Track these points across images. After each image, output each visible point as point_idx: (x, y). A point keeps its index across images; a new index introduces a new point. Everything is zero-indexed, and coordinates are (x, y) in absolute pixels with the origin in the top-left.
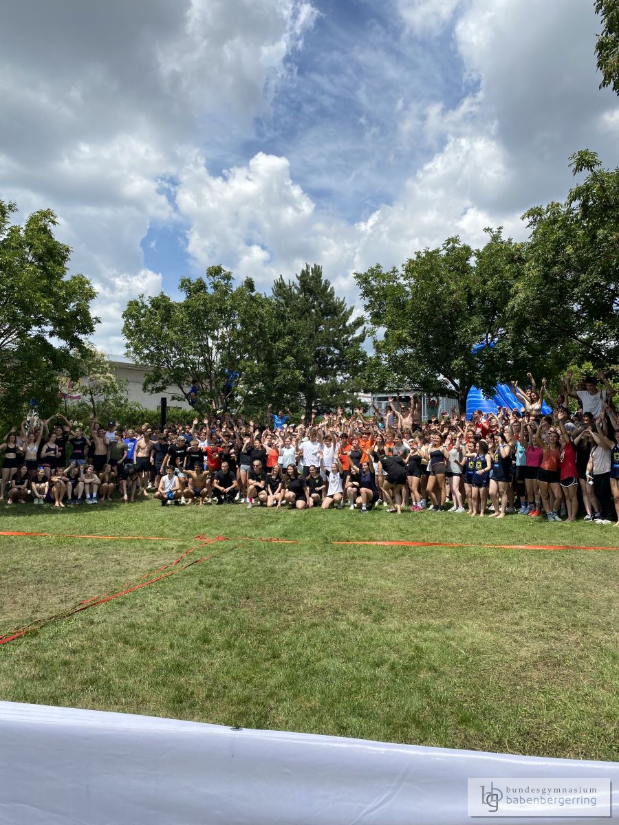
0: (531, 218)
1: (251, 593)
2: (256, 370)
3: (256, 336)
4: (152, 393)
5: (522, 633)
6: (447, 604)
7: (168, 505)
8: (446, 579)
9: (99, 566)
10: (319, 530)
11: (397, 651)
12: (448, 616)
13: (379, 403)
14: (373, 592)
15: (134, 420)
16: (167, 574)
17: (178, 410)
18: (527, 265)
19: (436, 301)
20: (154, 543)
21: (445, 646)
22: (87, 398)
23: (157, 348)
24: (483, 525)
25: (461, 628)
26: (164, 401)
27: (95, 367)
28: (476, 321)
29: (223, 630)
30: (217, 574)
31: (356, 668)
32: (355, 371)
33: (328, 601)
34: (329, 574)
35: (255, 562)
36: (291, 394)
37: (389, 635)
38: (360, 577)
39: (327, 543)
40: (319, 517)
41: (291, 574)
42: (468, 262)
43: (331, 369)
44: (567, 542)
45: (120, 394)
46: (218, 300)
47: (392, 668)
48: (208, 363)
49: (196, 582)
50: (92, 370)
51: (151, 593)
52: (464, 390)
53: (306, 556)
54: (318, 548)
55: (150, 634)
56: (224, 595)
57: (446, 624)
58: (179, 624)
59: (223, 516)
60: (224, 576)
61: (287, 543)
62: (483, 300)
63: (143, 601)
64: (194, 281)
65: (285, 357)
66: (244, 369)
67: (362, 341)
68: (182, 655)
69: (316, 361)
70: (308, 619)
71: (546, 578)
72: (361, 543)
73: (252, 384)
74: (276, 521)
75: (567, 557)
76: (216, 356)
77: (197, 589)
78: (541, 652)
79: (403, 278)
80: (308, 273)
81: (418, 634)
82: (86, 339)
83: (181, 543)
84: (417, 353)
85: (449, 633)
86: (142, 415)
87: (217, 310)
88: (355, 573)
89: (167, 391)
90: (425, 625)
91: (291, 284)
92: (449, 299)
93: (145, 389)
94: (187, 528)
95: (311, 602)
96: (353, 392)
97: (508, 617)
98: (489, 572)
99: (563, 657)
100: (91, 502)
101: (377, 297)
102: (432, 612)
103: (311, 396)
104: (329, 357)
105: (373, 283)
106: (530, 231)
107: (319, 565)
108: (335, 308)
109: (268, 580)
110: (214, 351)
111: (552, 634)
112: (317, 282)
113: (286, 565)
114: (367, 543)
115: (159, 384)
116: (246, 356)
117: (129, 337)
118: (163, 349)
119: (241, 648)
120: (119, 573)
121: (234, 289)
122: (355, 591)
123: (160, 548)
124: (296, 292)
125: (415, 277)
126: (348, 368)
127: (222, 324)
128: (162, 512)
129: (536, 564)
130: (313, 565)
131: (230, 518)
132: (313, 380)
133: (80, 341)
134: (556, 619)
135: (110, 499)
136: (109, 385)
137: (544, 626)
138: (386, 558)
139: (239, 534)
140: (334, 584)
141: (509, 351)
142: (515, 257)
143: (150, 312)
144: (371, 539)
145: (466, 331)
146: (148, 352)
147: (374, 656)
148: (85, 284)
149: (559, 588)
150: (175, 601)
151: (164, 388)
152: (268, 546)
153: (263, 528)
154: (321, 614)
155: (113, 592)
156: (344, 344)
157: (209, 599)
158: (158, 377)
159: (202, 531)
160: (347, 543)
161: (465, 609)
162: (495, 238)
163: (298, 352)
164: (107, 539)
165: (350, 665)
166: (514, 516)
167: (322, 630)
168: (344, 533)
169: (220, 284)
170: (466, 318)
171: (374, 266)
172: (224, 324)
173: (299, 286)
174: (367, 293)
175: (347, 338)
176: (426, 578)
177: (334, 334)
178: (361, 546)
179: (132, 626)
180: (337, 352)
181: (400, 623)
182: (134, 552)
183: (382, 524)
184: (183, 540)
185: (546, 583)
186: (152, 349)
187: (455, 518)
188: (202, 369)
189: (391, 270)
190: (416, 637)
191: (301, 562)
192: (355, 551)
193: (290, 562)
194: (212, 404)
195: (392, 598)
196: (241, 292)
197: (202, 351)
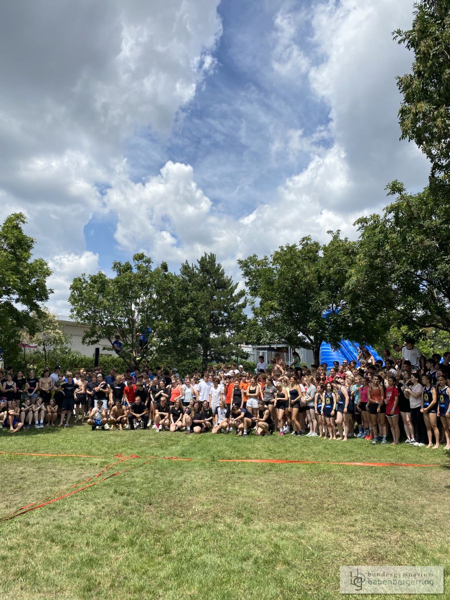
0: (360, 224)
1: (153, 500)
2: (166, 328)
3: (167, 303)
4: (89, 345)
5: (356, 533)
6: (301, 509)
7: (97, 430)
8: (301, 489)
9: (39, 479)
10: (209, 451)
11: (260, 548)
12: (301, 519)
13: (258, 352)
14: (246, 499)
15: (75, 365)
16: (91, 484)
17: (108, 357)
18: (358, 256)
19: (295, 281)
20: (83, 460)
21: (297, 543)
22: (41, 348)
23: (94, 312)
24: (331, 447)
25: (310, 529)
26: (97, 350)
27: (48, 325)
28: (324, 295)
29: (128, 530)
30: (129, 485)
31: (228, 562)
32: (239, 329)
33: (211, 507)
34: (213, 485)
35: (158, 476)
36: (192, 345)
37: (255, 535)
38: (237, 488)
39: (214, 460)
40: (210, 440)
41: (185, 485)
42: (317, 254)
43: (222, 327)
44: (393, 460)
45: (65, 345)
46: (140, 277)
47: (256, 562)
48: (132, 322)
49: (111, 492)
50: (46, 327)
51: (76, 500)
52: (317, 344)
53: (197, 471)
54: (207, 464)
55: (72, 534)
56: (132, 501)
57: (299, 526)
58: (95, 526)
59: (137, 439)
60: (133, 486)
61: (183, 461)
62: (329, 280)
63: (70, 506)
64: (123, 263)
65: (188, 318)
66: (157, 327)
67: (244, 307)
68: (95, 551)
69: (211, 322)
70: (194, 522)
71: (376, 489)
72: (240, 461)
73: (163, 338)
74: (176, 443)
75: (392, 472)
76: (138, 317)
77: (112, 497)
78: (370, 549)
79: (272, 264)
80: (206, 259)
81: (278, 534)
82: (42, 304)
83: (104, 460)
84: (283, 317)
85: (300, 533)
86: (82, 361)
87: (139, 284)
88: (233, 485)
89: (100, 343)
90: (283, 526)
91: (194, 266)
92: (304, 279)
93: (83, 342)
94: (109, 448)
95: (197, 508)
96: (237, 344)
97: (346, 520)
98: (334, 484)
99: (386, 552)
100: (39, 427)
101: (254, 277)
102: (289, 516)
103: (207, 347)
104: (221, 318)
105: (251, 267)
106: (360, 233)
107: (206, 479)
108: (225, 284)
109: (166, 490)
110: (136, 313)
111: (379, 534)
112: (212, 265)
113: (181, 478)
114: (244, 461)
115: (94, 339)
116: (160, 317)
117: (73, 304)
118: (98, 312)
119: (141, 546)
120: (54, 484)
121: (153, 269)
122: (232, 499)
123: (87, 464)
124: (197, 272)
125: (280, 263)
126: (233, 327)
127: (142, 294)
128: (92, 435)
129: (369, 478)
130: (202, 478)
131: (142, 441)
132: (208, 335)
133: (38, 306)
134: (381, 522)
135: (53, 425)
136: (57, 338)
137: (373, 528)
138: (258, 473)
139: (148, 453)
140: (217, 493)
141: (348, 317)
142: (349, 252)
143: (90, 285)
144: (247, 458)
145: (317, 302)
146: (87, 314)
147: (242, 552)
148: (44, 265)
149: (385, 497)
150: (94, 507)
151: (98, 341)
152: (169, 463)
153: (166, 449)
154: (205, 517)
155: (47, 500)
156: (231, 309)
157: (120, 505)
158: (93, 333)
159: (120, 450)
160: (229, 461)
161: (314, 514)
162: (335, 237)
163: (197, 314)
164: (47, 456)
165: (223, 559)
166: (354, 440)
167: (204, 530)
168: (227, 453)
169: (142, 266)
170: (317, 293)
171: (252, 255)
172: (144, 294)
173: (199, 268)
174: (246, 274)
175: (233, 305)
176: (286, 488)
177: (224, 302)
178: (239, 463)
179: (59, 527)
180: (226, 314)
181: (265, 524)
182: (68, 467)
183: (257, 446)
184: (105, 458)
185: (376, 492)
186: (90, 312)
187: (311, 441)
188: (127, 326)
189: (264, 258)
190: (276, 536)
191: (193, 476)
192: (234, 467)
193: (184, 476)
194: (133, 353)
195: (260, 505)
196: (157, 271)
197: (127, 314)
